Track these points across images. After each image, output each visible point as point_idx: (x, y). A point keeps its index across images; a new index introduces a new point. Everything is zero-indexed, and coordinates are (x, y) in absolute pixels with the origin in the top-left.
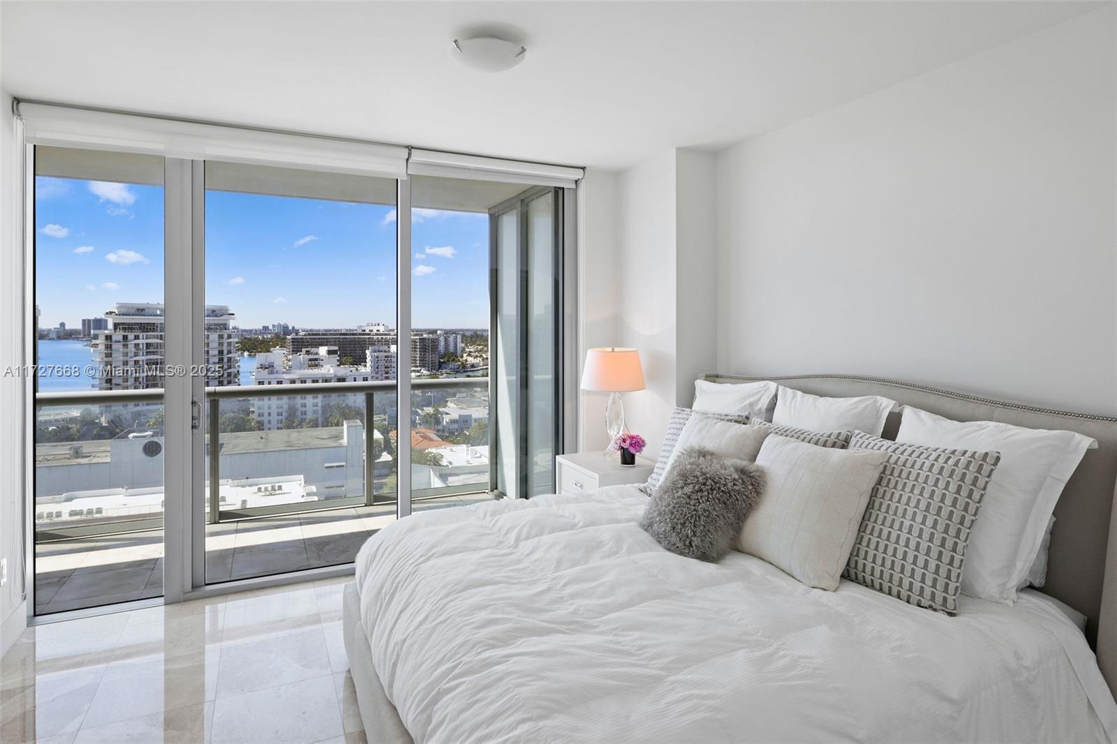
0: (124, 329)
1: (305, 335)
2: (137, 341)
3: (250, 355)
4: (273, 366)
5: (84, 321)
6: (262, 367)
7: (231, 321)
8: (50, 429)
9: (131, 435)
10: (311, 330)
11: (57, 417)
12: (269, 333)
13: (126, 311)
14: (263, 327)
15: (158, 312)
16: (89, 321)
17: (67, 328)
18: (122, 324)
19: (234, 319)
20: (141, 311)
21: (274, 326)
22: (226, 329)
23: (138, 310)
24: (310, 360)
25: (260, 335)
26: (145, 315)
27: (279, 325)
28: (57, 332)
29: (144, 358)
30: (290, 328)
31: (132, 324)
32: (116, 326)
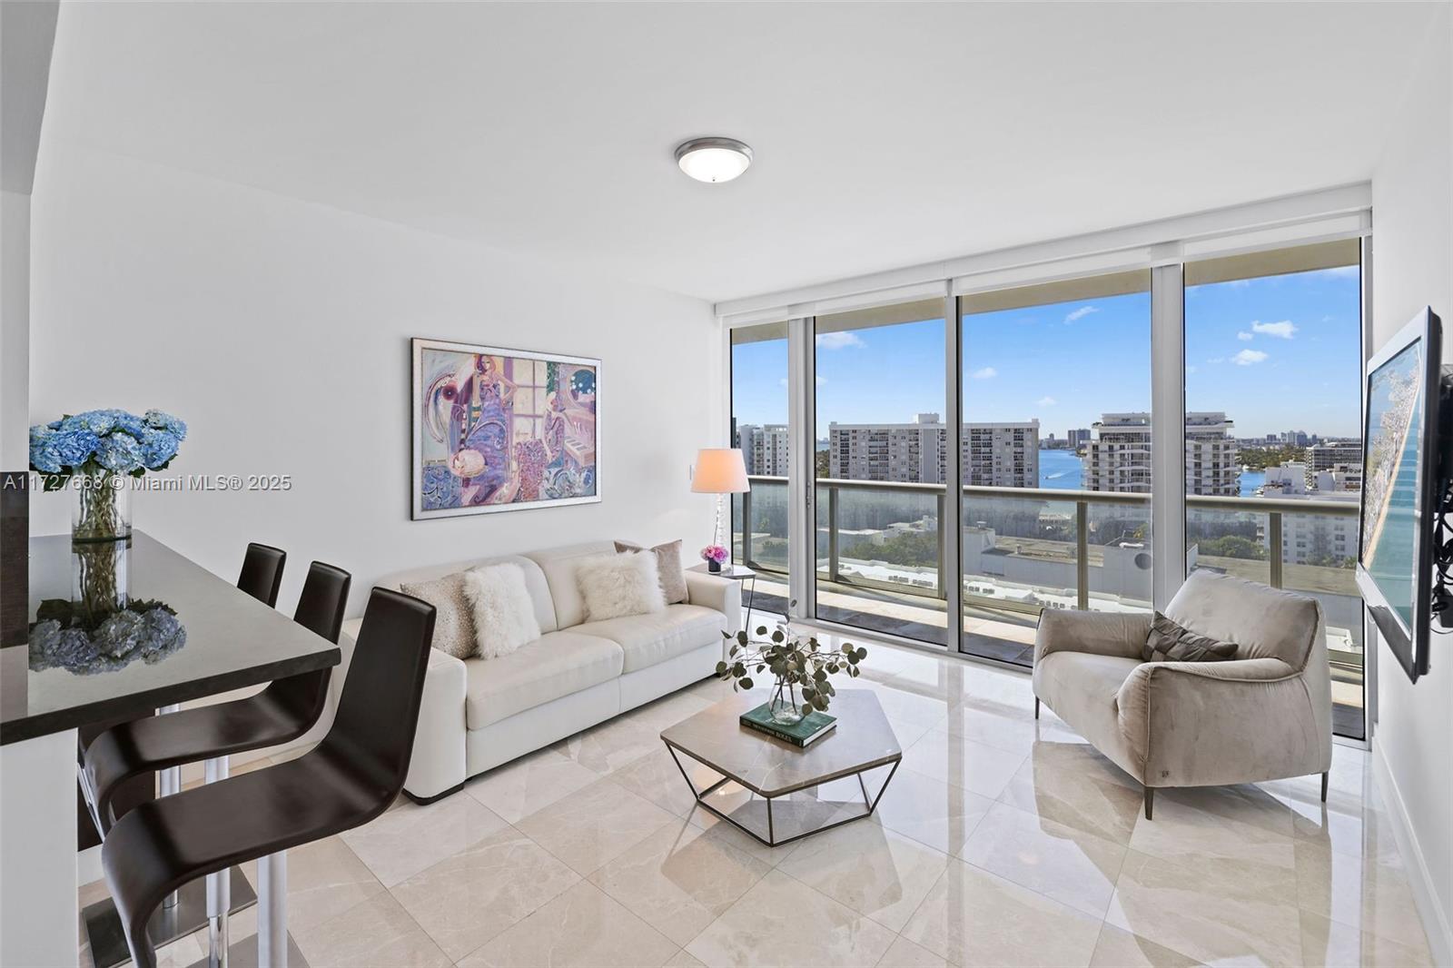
0: (1110, 439)
1: (1336, 446)
2: (1122, 452)
3: (1250, 470)
4: (1290, 484)
5: (1070, 432)
6: (1274, 484)
7: (1228, 429)
8: (1047, 528)
9: (1122, 544)
10: (1343, 440)
11: (1052, 518)
12: (1276, 444)
13: (1111, 421)
14: (1268, 436)
15: (1143, 422)
16: (1074, 431)
17: (1056, 438)
18: (1108, 434)
19: (1233, 427)
20: (1126, 421)
21: (1283, 434)
22: (1222, 439)
23: (1123, 420)
24: (1348, 479)
25: (1264, 445)
26: (1129, 425)
27: (1292, 434)
28: (1048, 442)
29: (1130, 468)
30: (1309, 437)
31: (1118, 434)
32: (1102, 436)
